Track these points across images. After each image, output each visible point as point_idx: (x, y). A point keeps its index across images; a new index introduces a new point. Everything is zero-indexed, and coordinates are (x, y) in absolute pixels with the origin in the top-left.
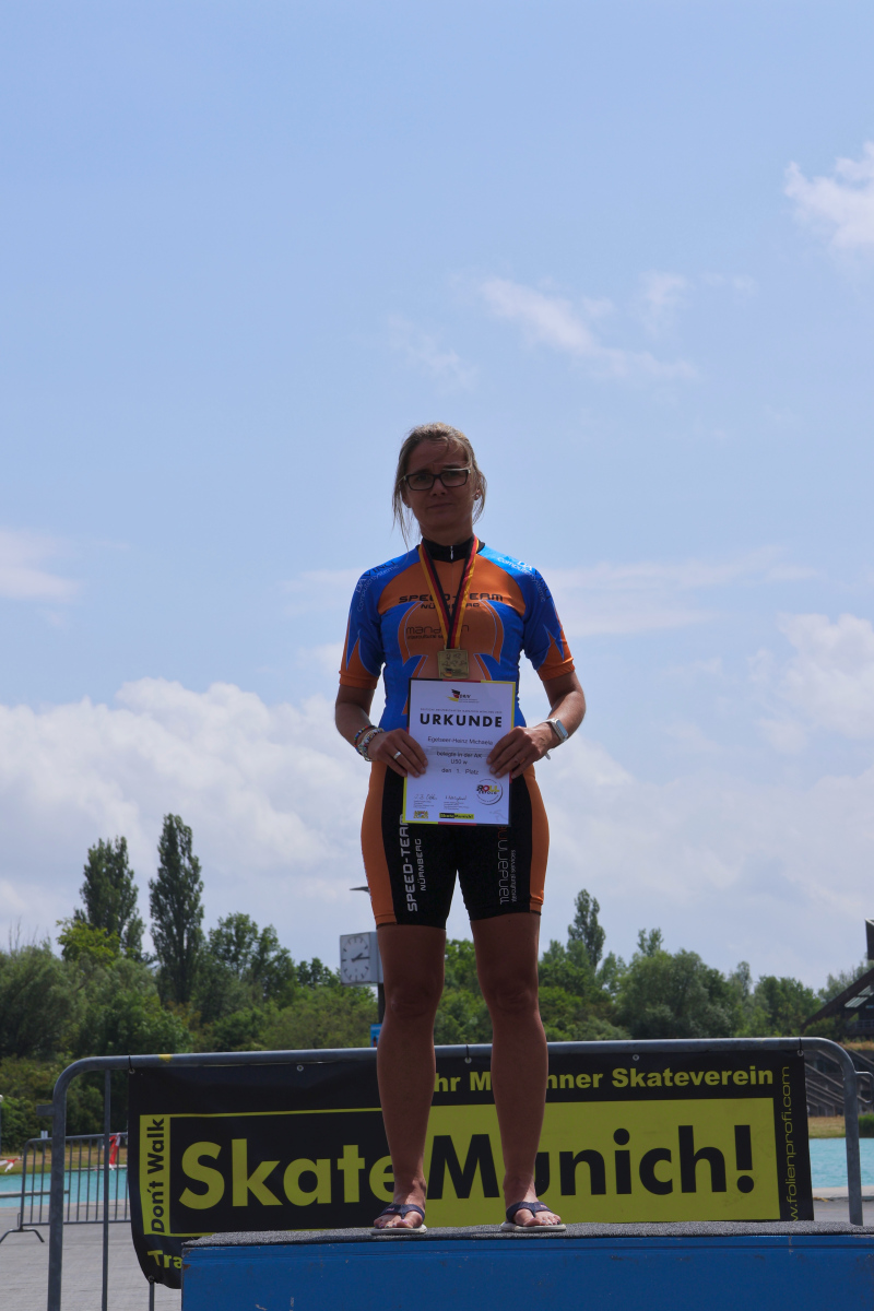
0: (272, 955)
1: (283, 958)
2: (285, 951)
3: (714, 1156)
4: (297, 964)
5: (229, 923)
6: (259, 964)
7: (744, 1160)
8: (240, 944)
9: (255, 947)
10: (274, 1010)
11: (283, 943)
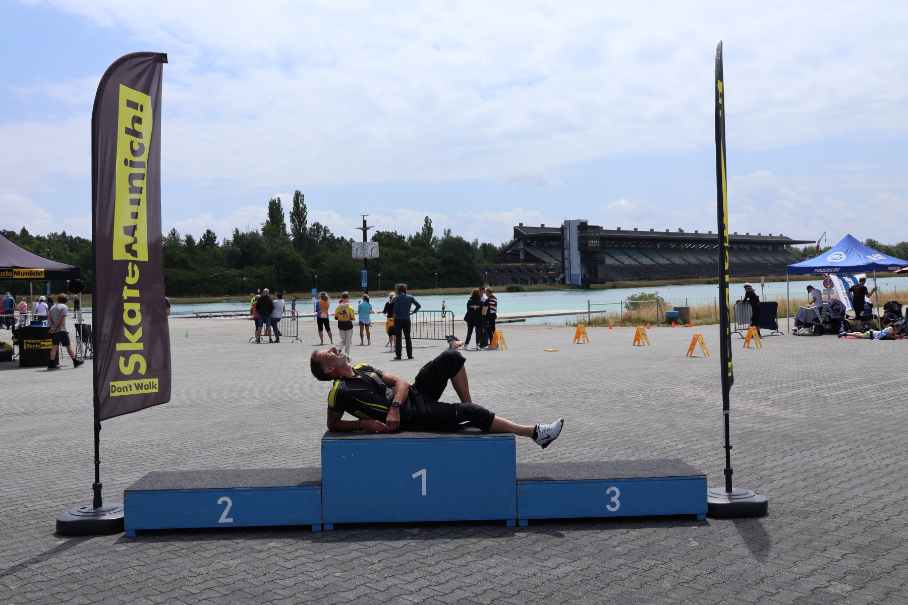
0: (328, 235)
1: (332, 236)
2: (332, 234)
4: (336, 238)
5: (314, 225)
6: (324, 238)
8: (319, 232)
9: (322, 233)
10: (330, 253)
11: (331, 231)
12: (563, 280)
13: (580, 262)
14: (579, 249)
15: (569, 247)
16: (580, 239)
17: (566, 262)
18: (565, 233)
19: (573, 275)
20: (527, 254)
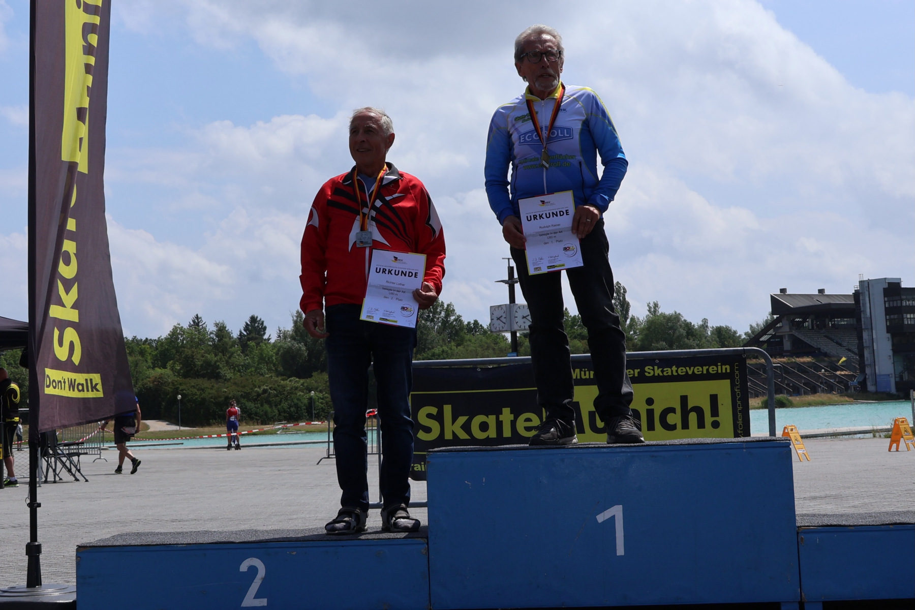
0: (452, 318)
1: (458, 319)
2: (459, 316)
3: (699, 411)
4: (465, 323)
6: (445, 323)
7: (715, 412)
9: (443, 314)
12: (863, 384)
13: (891, 353)
14: (889, 329)
15: (870, 327)
16: (888, 311)
17: (867, 353)
18: (861, 302)
19: (880, 375)
20: (796, 342)
